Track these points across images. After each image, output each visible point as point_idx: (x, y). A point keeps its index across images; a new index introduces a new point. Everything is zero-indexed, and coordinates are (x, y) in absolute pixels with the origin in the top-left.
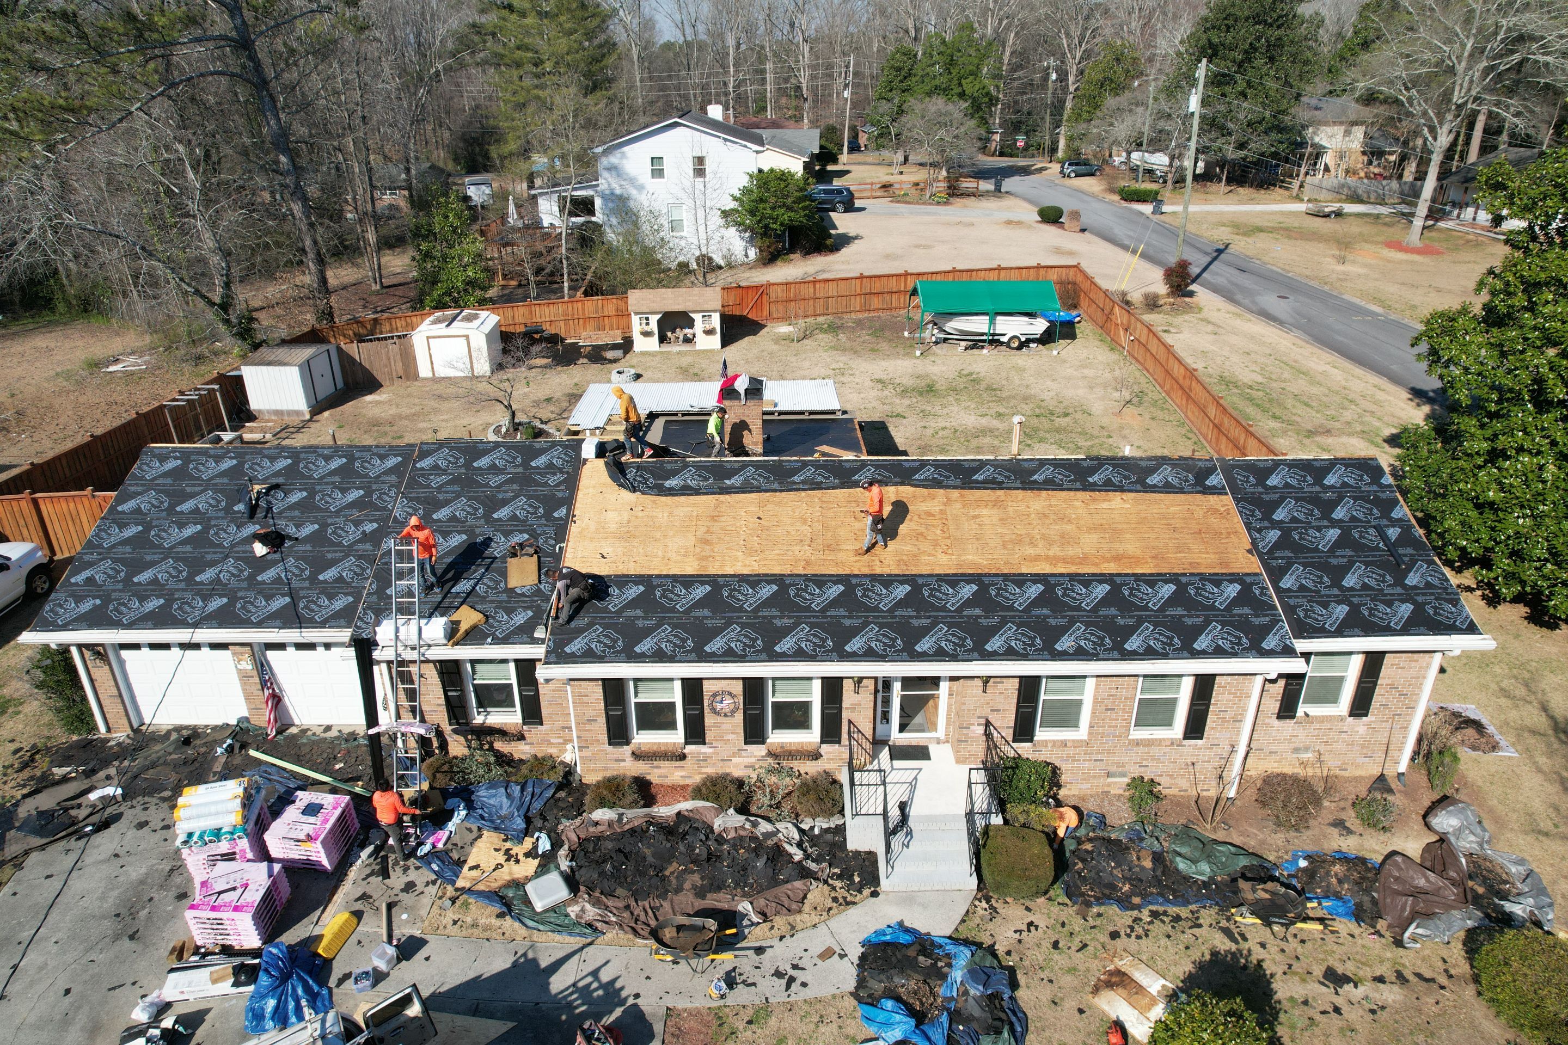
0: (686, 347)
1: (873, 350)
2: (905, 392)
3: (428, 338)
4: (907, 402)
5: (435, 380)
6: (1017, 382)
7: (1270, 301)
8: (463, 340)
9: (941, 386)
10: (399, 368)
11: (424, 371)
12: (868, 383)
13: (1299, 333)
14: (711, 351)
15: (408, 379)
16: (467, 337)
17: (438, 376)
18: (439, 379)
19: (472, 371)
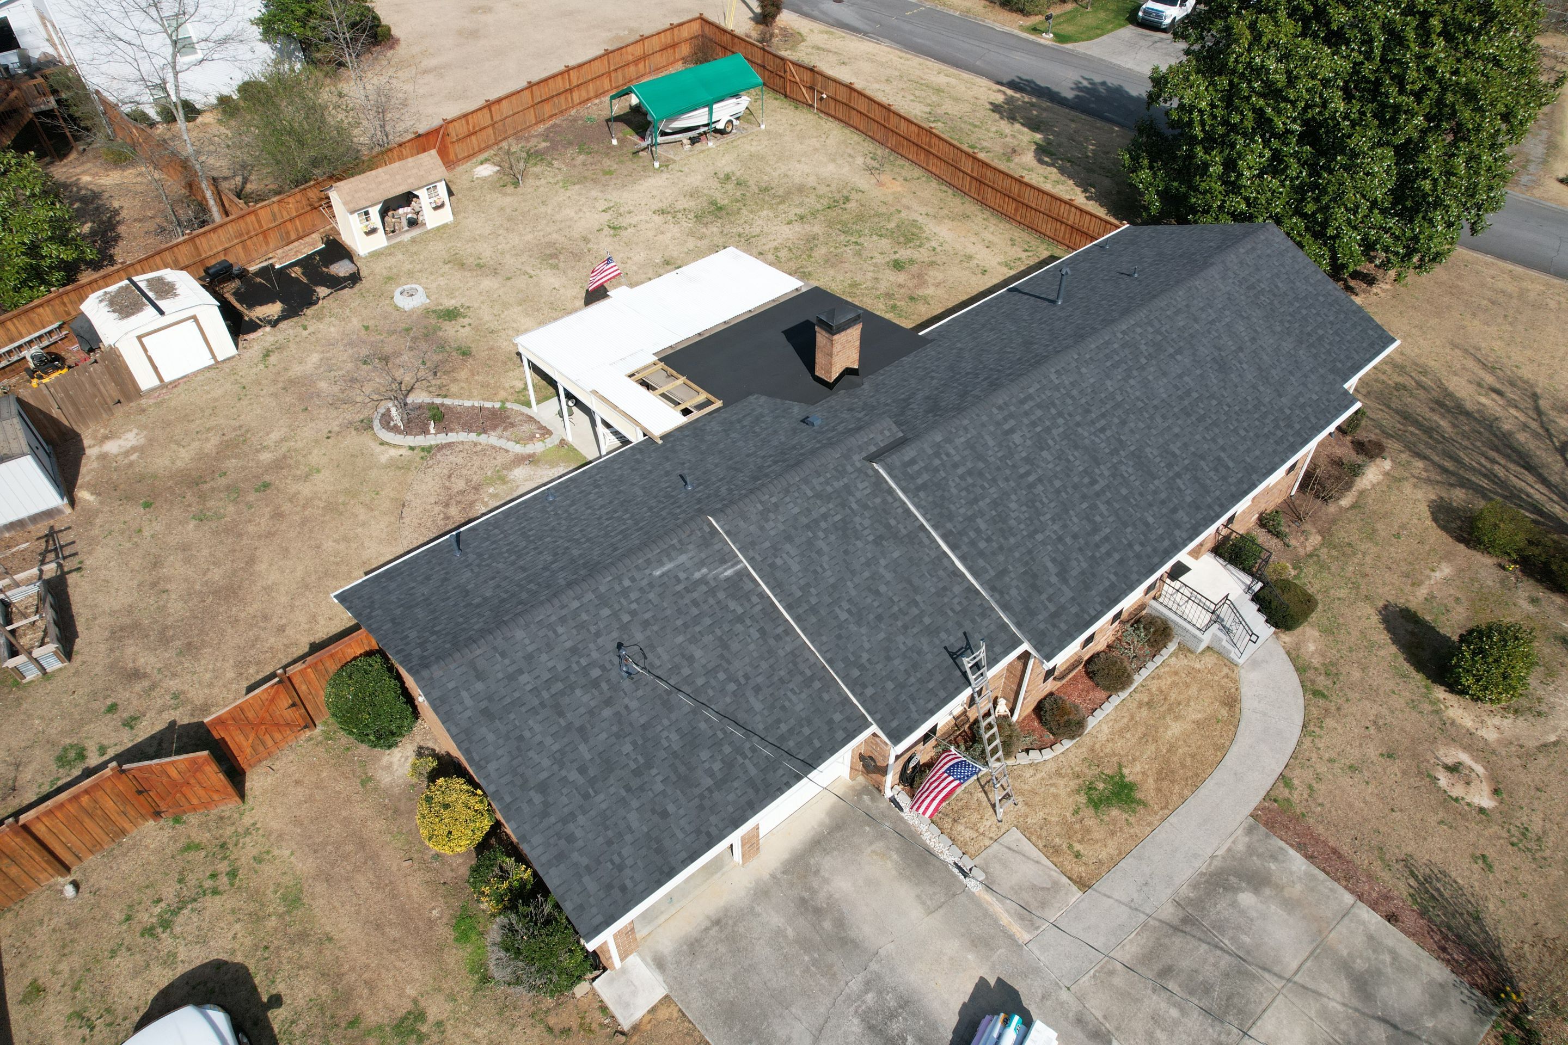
0: (416, 232)
1: (607, 173)
2: (700, 218)
3: (139, 338)
5: (163, 385)
6: (772, 172)
7: (833, 8)
8: (191, 324)
9: (721, 200)
10: (111, 390)
11: (145, 380)
12: (657, 218)
13: (888, 43)
14: (445, 226)
15: (129, 399)
16: (195, 318)
17: (167, 379)
18: (175, 384)
19: (214, 357)
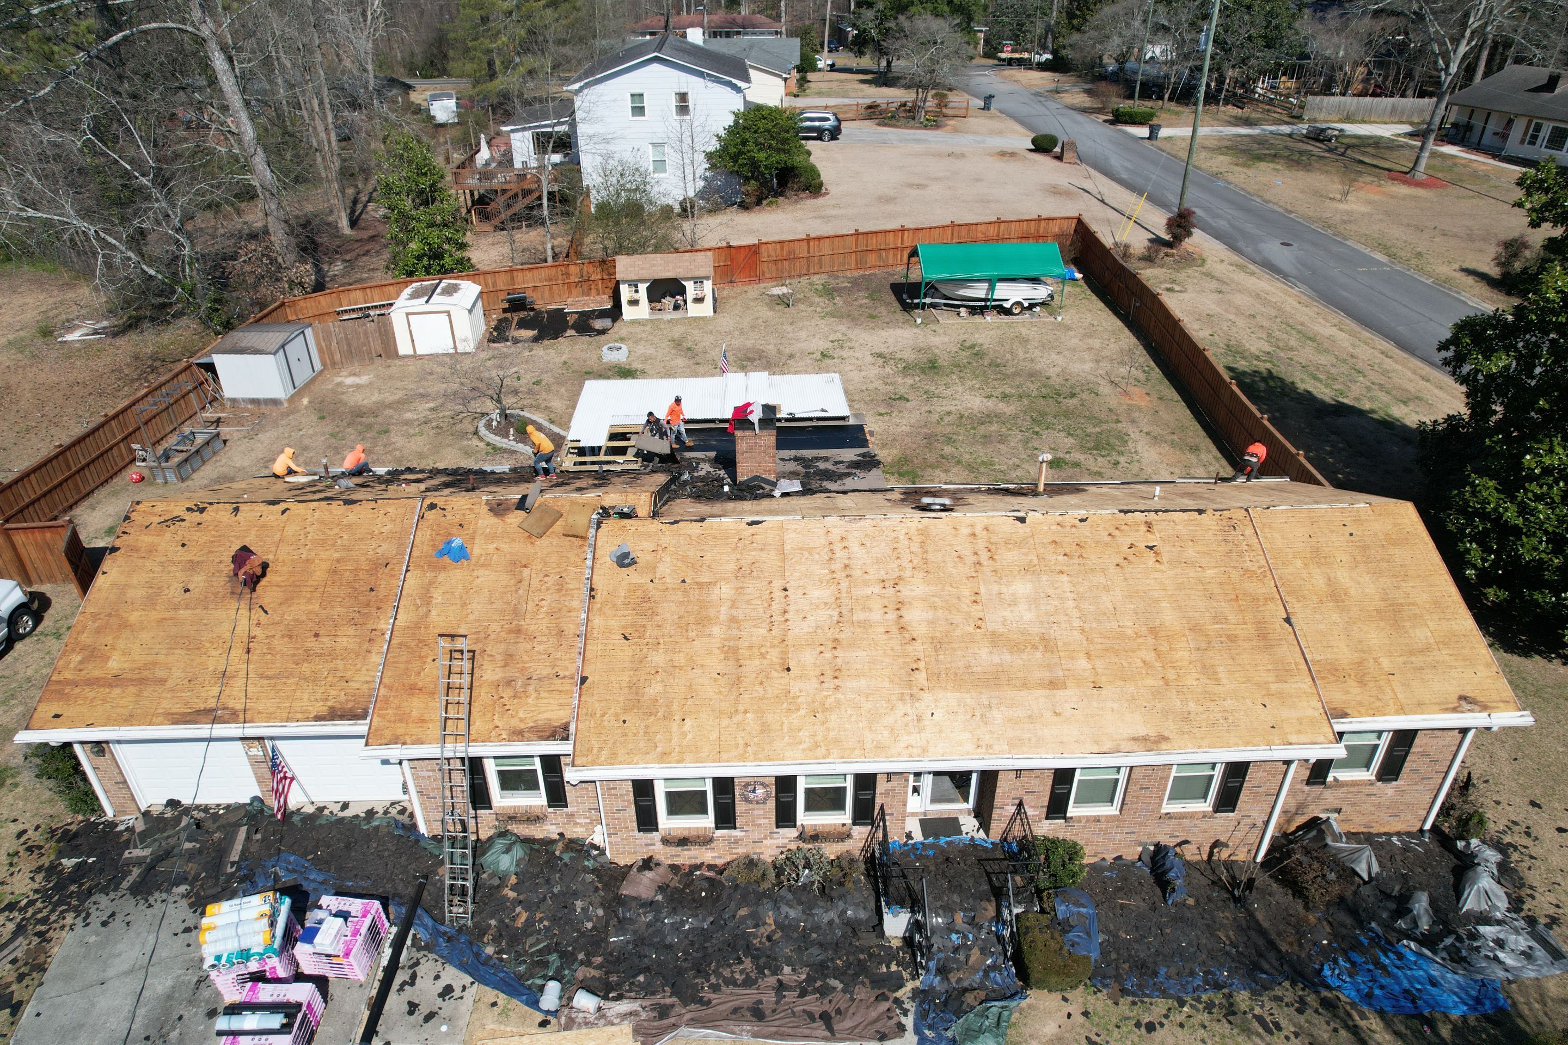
0: (677, 315)
1: (871, 317)
2: (907, 370)
3: (408, 314)
4: (910, 381)
5: (415, 356)
6: (1021, 354)
7: (1273, 249)
8: (445, 316)
9: (943, 361)
10: (377, 346)
11: (404, 348)
12: (869, 359)
13: (1304, 288)
14: (703, 318)
15: (388, 357)
16: (448, 313)
17: (419, 352)
18: (421, 357)
19: (455, 347)
